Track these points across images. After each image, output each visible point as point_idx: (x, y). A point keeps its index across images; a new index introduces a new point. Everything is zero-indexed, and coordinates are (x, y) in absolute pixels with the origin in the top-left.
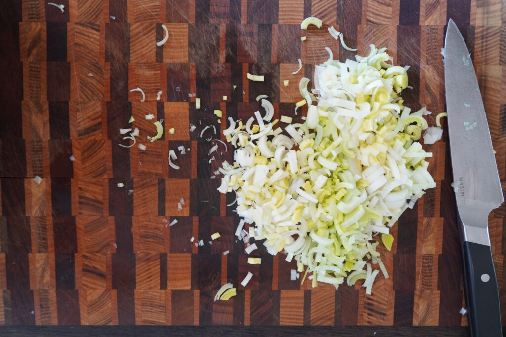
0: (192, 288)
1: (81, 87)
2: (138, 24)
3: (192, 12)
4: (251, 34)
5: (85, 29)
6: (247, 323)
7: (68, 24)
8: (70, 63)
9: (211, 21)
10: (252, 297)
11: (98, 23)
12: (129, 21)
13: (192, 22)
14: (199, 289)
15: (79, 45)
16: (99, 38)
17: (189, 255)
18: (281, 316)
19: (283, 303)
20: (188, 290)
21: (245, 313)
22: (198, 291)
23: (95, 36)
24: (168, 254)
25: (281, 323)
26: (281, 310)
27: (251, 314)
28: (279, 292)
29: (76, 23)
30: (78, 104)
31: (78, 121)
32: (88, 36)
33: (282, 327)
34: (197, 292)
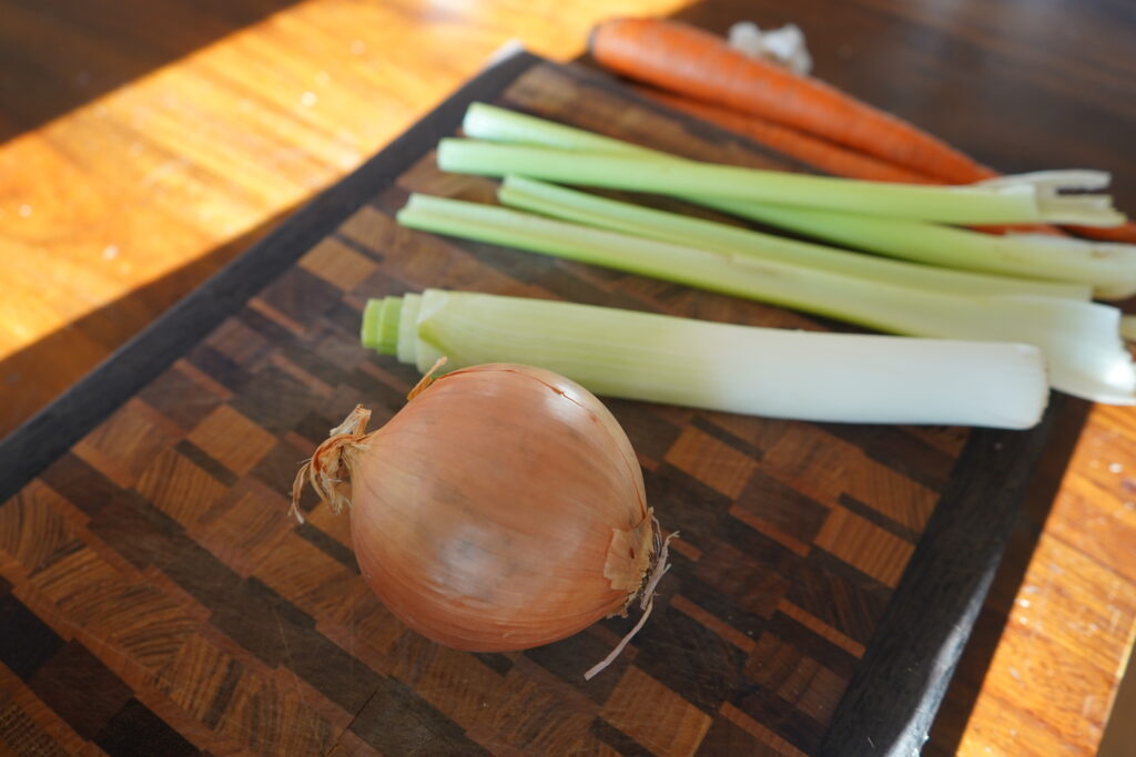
0: (712, 715)
1: (134, 651)
2: (145, 475)
3: (215, 387)
4: (328, 333)
5: (56, 567)
6: (858, 651)
7: (14, 592)
8: (74, 640)
9: (255, 369)
10: (801, 605)
11: (72, 537)
12: (124, 486)
13: (228, 395)
14: (722, 701)
15: (69, 598)
16: (94, 555)
17: (632, 668)
18: (874, 575)
19: (845, 554)
20: (712, 728)
21: (831, 639)
22: (726, 705)
23: (86, 558)
24: (601, 714)
25: (892, 584)
26: (859, 566)
27: (841, 629)
28: (816, 550)
29: (31, 576)
30: (157, 681)
31: (186, 707)
32: (72, 570)
33: (901, 586)
34: (727, 710)
